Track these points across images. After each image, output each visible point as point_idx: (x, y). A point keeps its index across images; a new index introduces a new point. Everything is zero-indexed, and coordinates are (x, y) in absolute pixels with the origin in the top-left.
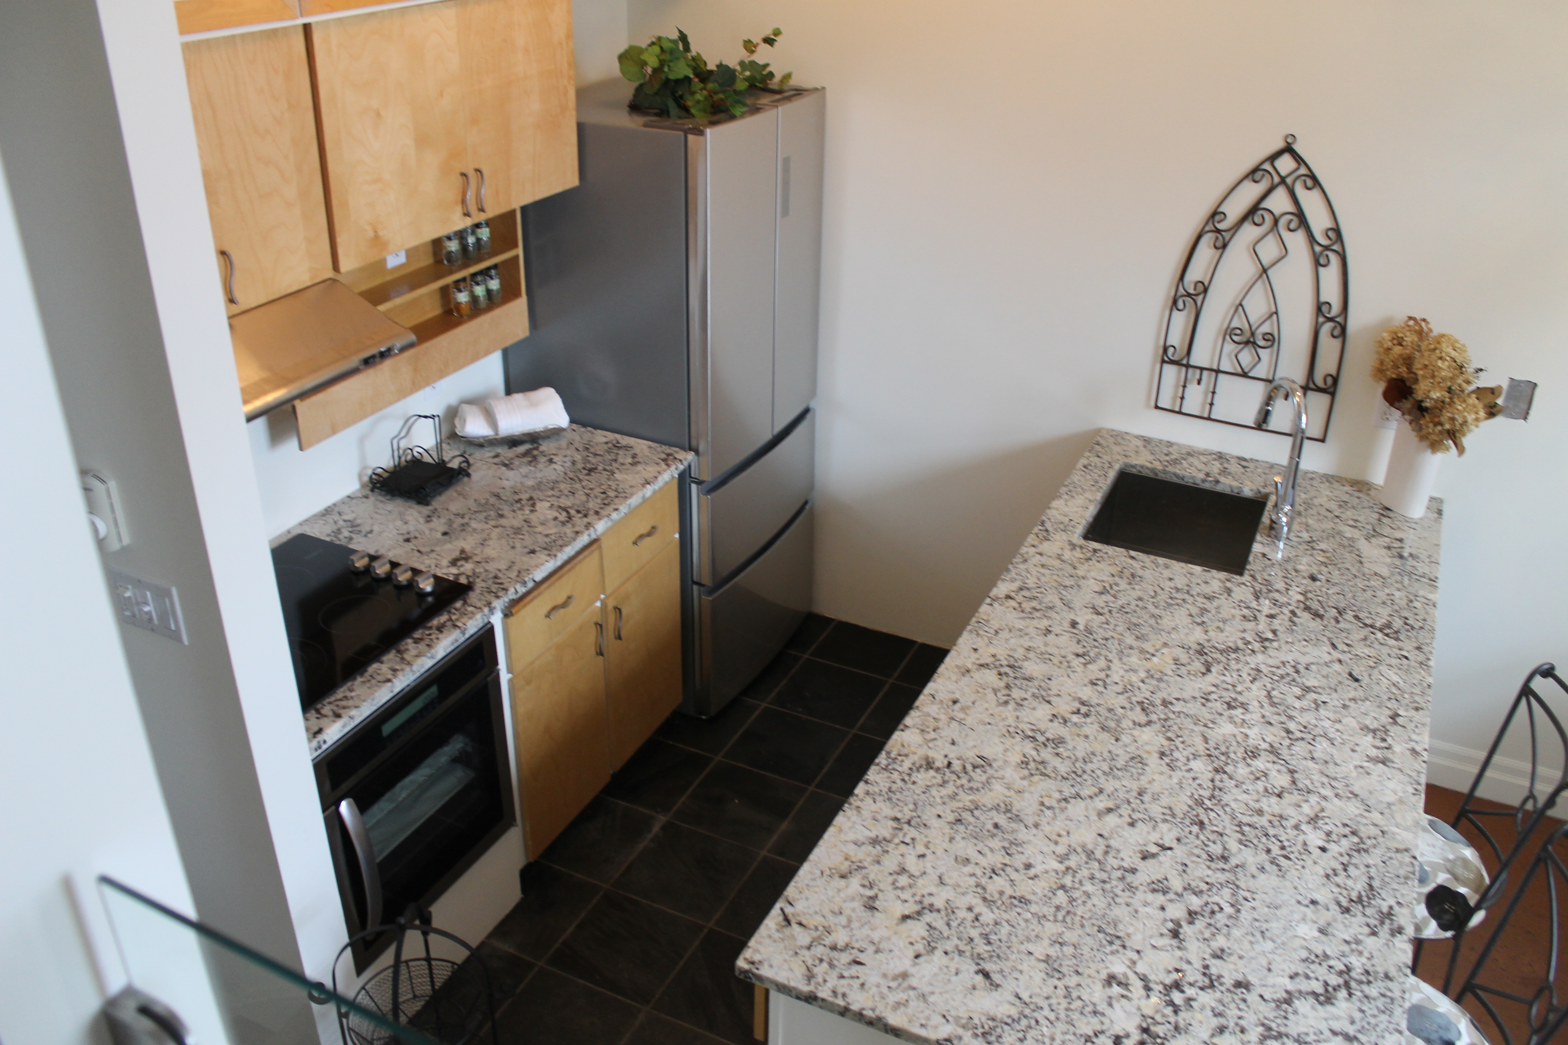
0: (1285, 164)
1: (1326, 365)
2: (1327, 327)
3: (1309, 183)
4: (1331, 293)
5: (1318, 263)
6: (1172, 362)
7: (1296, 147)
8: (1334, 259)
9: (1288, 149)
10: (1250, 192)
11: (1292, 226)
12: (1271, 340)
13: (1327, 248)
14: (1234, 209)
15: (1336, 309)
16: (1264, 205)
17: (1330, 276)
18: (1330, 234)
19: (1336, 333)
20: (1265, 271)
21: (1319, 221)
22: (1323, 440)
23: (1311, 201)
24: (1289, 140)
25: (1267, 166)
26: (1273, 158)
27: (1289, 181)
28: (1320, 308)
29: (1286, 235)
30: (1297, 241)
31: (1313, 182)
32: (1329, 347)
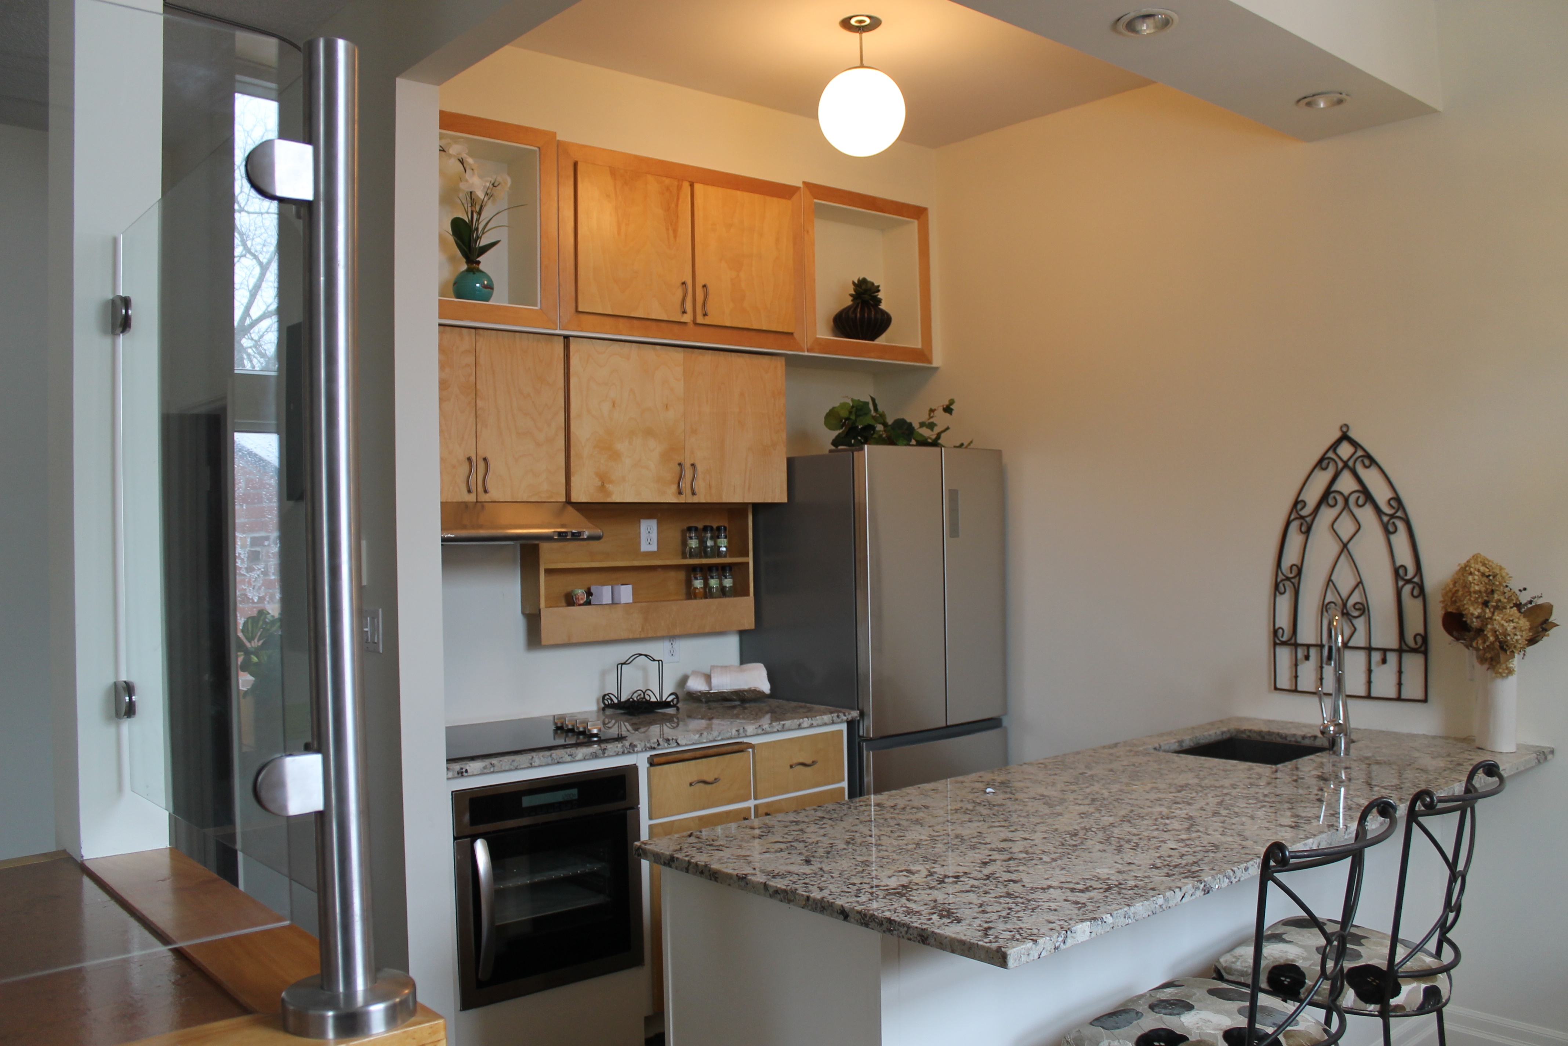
0: (1345, 450)
1: (1414, 626)
2: (1407, 589)
3: (1367, 462)
4: (1405, 557)
5: (1388, 531)
6: (1284, 643)
7: (1352, 434)
8: (1400, 525)
9: (1345, 437)
10: (1322, 479)
11: (1361, 502)
12: (1363, 609)
13: (1392, 516)
14: (1312, 496)
15: (1411, 572)
16: (1334, 488)
17: (1400, 540)
18: (1392, 502)
19: (1416, 593)
20: (1345, 546)
21: (1382, 494)
22: (1425, 700)
23: (1371, 477)
24: (1344, 429)
25: (1331, 454)
26: (1334, 446)
27: (1350, 463)
28: (1398, 572)
29: (1357, 511)
30: (1366, 515)
31: (1370, 461)
32: (1412, 607)
